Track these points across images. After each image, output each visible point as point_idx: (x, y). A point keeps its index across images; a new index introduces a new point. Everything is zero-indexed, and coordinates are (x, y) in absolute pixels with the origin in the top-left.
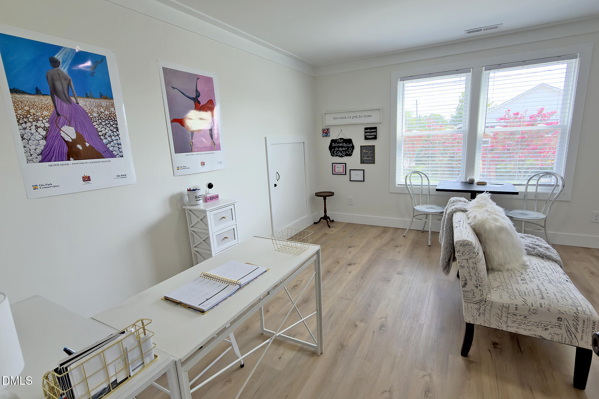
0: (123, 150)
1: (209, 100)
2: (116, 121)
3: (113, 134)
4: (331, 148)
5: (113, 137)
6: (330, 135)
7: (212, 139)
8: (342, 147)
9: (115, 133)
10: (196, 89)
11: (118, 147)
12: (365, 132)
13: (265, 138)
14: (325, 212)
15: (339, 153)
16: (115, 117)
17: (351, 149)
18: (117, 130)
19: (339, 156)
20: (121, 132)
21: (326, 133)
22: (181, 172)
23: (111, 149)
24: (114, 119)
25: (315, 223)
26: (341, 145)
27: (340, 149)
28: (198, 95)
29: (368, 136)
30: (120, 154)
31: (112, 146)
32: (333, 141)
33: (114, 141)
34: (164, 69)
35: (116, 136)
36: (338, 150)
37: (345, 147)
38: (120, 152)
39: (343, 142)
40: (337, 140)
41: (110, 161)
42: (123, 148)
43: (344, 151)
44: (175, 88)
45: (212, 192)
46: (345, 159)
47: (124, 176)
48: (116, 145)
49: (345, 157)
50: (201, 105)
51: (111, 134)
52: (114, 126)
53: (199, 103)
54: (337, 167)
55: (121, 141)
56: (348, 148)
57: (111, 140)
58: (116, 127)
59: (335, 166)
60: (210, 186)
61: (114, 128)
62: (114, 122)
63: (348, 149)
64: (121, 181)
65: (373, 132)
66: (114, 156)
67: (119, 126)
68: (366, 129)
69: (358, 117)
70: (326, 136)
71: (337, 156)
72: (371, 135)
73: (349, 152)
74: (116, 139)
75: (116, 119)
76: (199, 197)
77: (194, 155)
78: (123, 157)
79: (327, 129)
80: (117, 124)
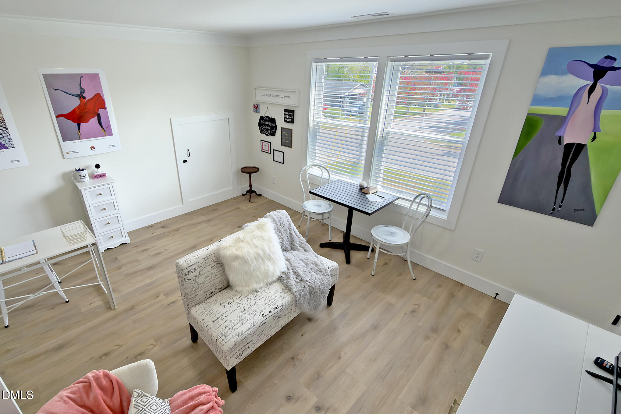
0: (13, 142)
1: (96, 95)
2: (5, 122)
3: (3, 132)
4: (260, 125)
5: (4, 135)
6: (260, 111)
7: (102, 126)
8: (268, 126)
9: (5, 131)
10: (80, 87)
11: (9, 141)
12: (285, 114)
13: (170, 119)
14: (251, 186)
15: (265, 131)
16: (3, 120)
17: (274, 129)
18: (7, 129)
19: (265, 134)
20: (9, 130)
21: (256, 109)
22: (70, 155)
23: (3, 143)
24: (3, 121)
25: (243, 195)
26: (267, 123)
27: (266, 127)
28: (83, 91)
29: (287, 118)
30: (11, 146)
31: (3, 141)
32: (262, 118)
33: (5, 137)
34: (44, 75)
35: (6, 133)
36: (265, 128)
37: (269, 126)
38: (11, 144)
39: (268, 121)
40: (264, 117)
41: (4, 151)
42: (14, 141)
43: (269, 129)
44: (56, 90)
45: (100, 171)
46: (270, 138)
47: (18, 161)
48: (7, 140)
49: (270, 136)
50: (86, 100)
51: (1, 133)
52: (4, 126)
53: (85, 98)
54: (264, 145)
55: (11, 136)
56: (272, 127)
57: (2, 137)
58: (5, 127)
59: (262, 143)
60: (98, 166)
61: (4, 128)
62: (3, 123)
63: (272, 129)
64: (15, 165)
65: (290, 115)
66: (7, 148)
67: (8, 126)
68: (285, 110)
69: (280, 96)
70: (256, 112)
71: (264, 133)
72: (289, 118)
73: (272, 132)
74: (6, 135)
75: (4, 121)
76: (83, 176)
77: (82, 141)
78: (14, 147)
79: (257, 105)
80: (6, 125)
